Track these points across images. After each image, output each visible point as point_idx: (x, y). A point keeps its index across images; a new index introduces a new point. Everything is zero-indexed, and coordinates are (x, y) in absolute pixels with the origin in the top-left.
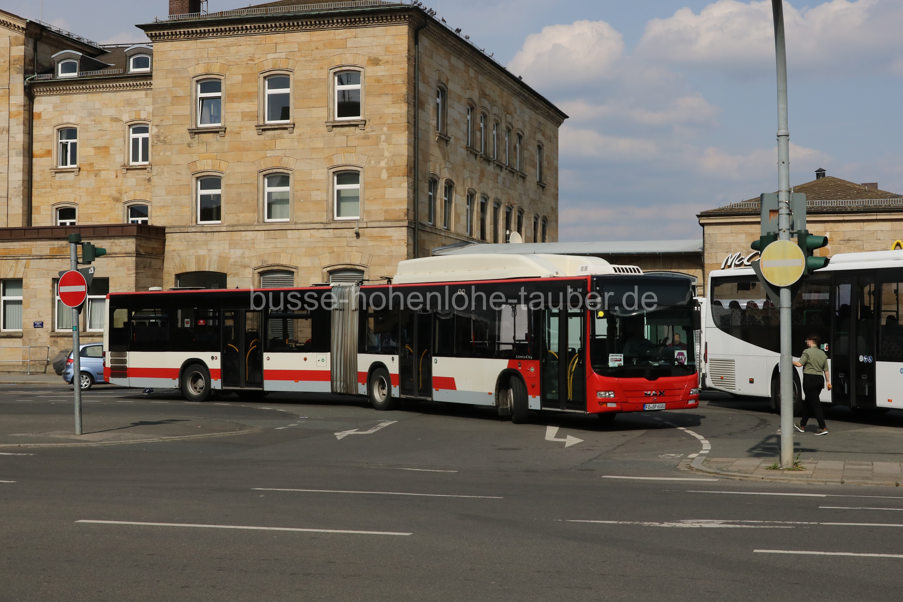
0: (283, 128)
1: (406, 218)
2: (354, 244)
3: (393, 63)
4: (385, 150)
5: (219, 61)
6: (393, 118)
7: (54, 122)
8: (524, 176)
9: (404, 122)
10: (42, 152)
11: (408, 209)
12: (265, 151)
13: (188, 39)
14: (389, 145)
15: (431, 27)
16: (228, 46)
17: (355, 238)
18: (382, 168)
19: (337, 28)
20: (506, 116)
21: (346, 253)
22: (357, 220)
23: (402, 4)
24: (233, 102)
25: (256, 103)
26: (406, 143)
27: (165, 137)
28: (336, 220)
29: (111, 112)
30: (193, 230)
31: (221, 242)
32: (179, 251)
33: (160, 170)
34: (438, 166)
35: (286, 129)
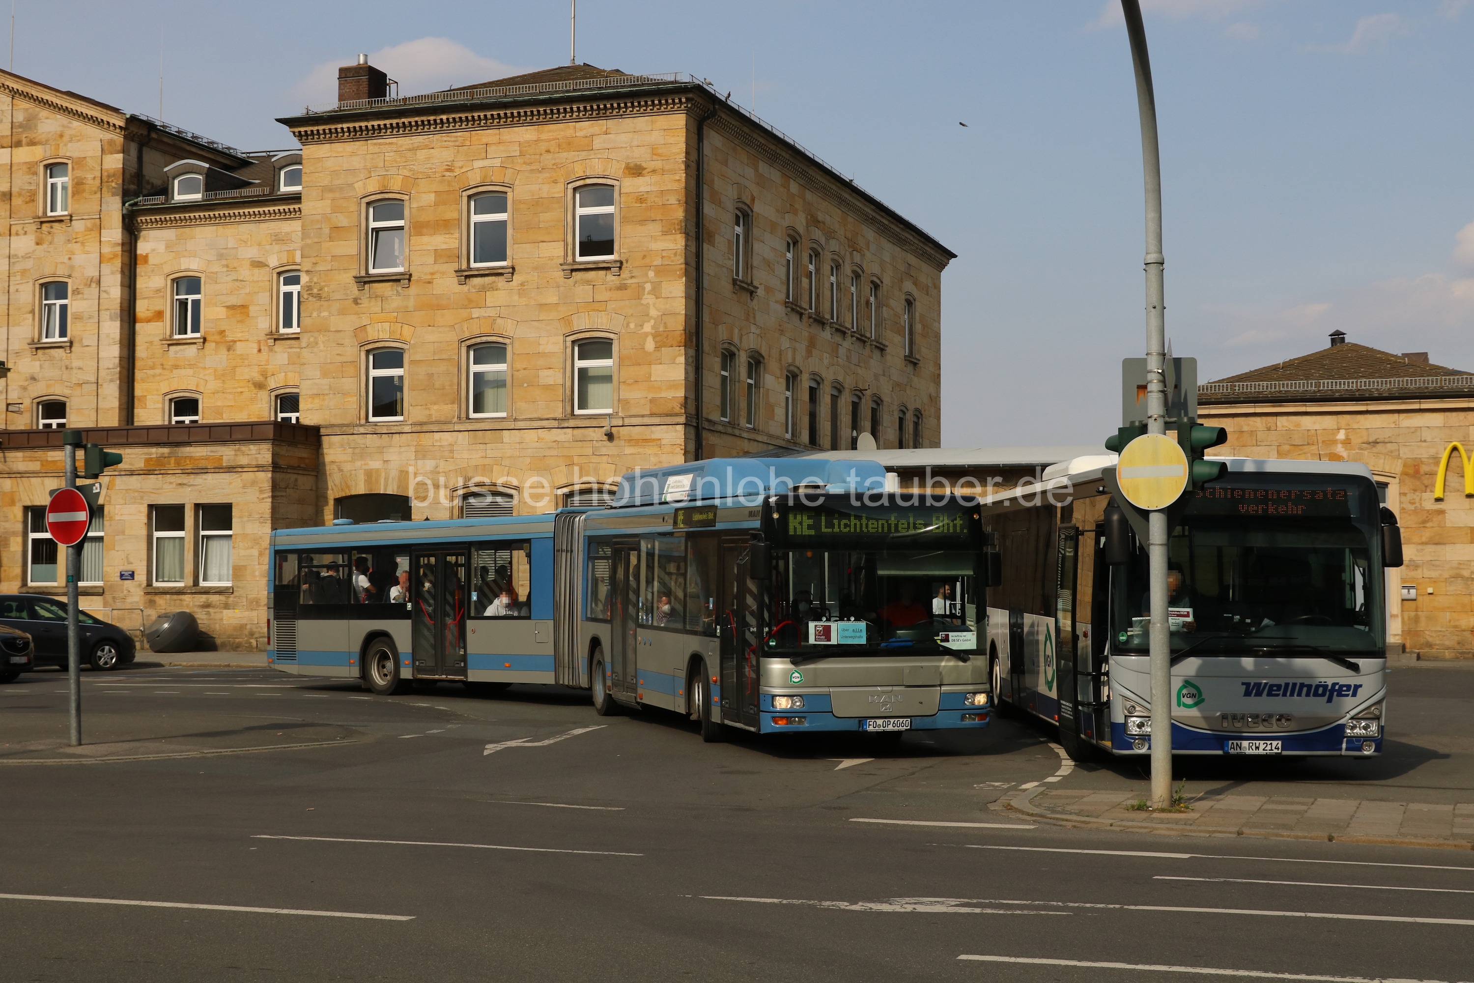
0: (496, 273)
1: (683, 411)
2: (604, 451)
3: (663, 172)
4: (651, 307)
5: (400, 172)
6: (663, 257)
7: (167, 269)
8: (882, 346)
9: (679, 263)
10: (149, 314)
11: (686, 398)
12: (469, 310)
13: (355, 139)
14: (657, 298)
15: (723, 116)
16: (414, 149)
17: (608, 443)
18: (646, 335)
19: (579, 120)
20: (851, 254)
21: (591, 465)
22: (609, 415)
23: (676, 82)
24: (421, 234)
25: (457, 235)
26: (684, 295)
27: (320, 290)
28: (578, 415)
29: (251, 253)
30: (362, 430)
31: (403, 449)
32: (340, 462)
33: (312, 339)
34: (736, 331)
35: (501, 274)
